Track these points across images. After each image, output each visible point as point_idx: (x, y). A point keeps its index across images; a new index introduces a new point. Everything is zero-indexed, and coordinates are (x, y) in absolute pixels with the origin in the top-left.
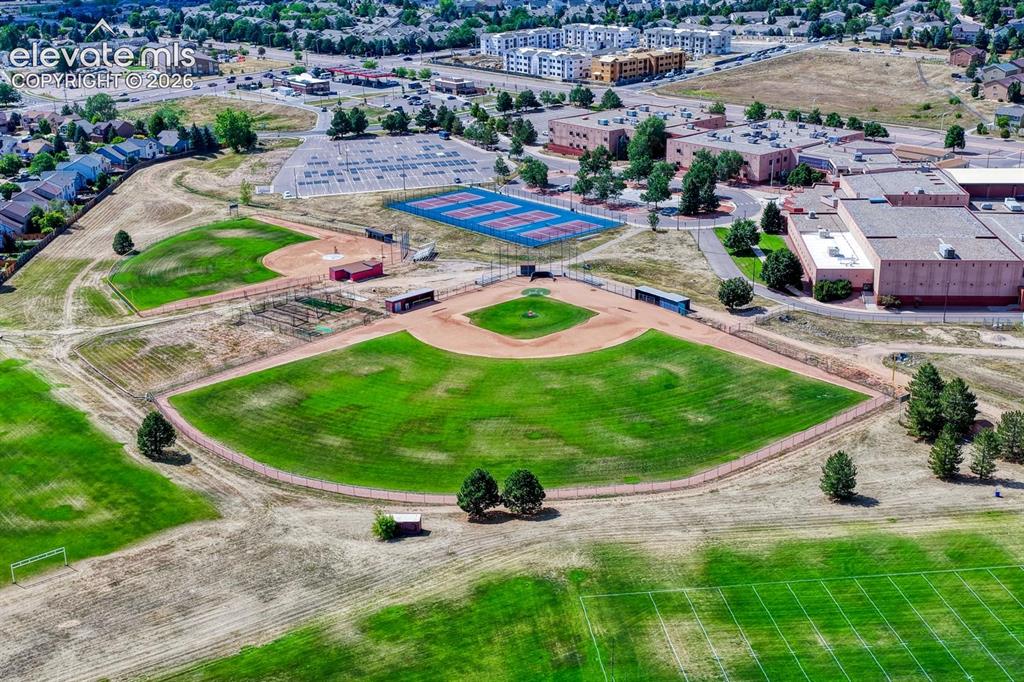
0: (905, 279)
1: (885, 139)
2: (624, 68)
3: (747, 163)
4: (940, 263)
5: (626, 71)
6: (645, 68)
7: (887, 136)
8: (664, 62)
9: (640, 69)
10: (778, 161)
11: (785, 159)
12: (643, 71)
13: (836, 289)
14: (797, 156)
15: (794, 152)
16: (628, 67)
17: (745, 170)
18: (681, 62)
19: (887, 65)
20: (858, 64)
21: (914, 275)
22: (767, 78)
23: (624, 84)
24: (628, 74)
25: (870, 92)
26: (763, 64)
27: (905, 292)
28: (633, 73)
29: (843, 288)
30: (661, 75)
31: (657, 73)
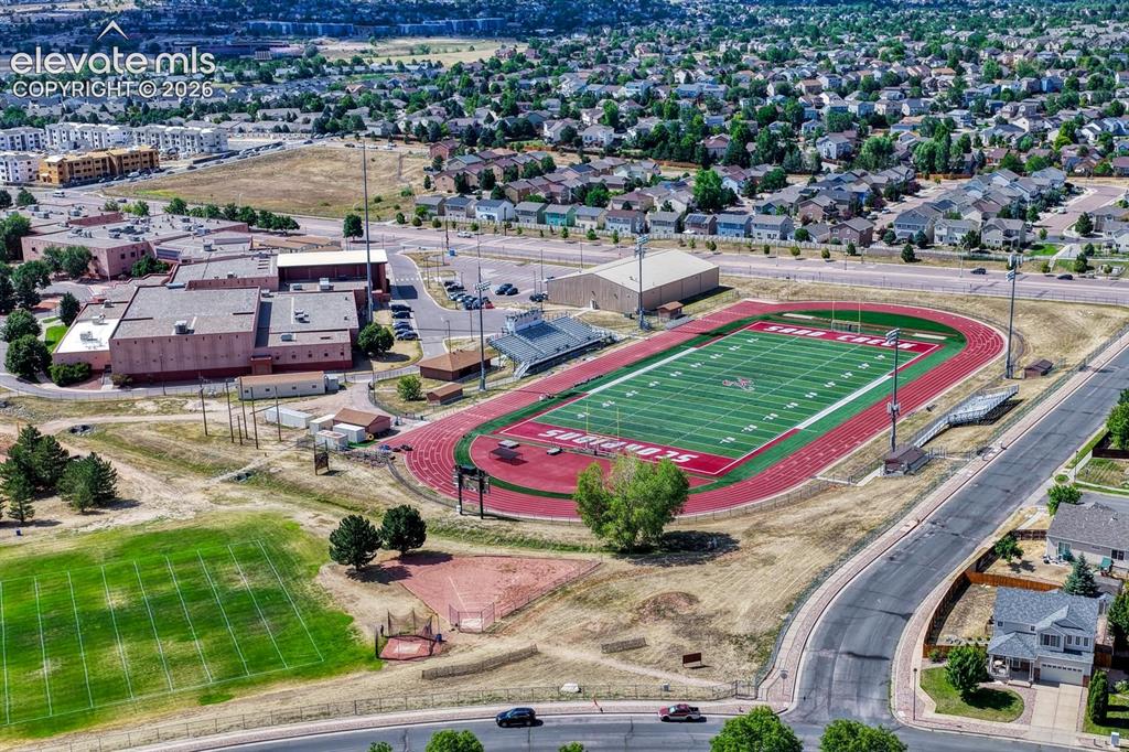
0: (137, 357)
1: (296, 231)
2: (75, 168)
3: (96, 258)
4: (170, 339)
5: (78, 171)
6: (104, 168)
7: (298, 227)
8: (129, 161)
9: (98, 169)
10: (133, 254)
11: (143, 253)
12: (102, 172)
13: (73, 373)
14: (155, 248)
15: (152, 245)
16: (82, 168)
17: (96, 265)
18: (152, 161)
19: (373, 160)
20: (347, 160)
21: (146, 352)
22: (247, 176)
23: (75, 185)
24: (82, 174)
25: (342, 187)
26: (248, 162)
27: (139, 370)
28: (88, 173)
29: (80, 371)
30: (124, 174)
31: (121, 172)
